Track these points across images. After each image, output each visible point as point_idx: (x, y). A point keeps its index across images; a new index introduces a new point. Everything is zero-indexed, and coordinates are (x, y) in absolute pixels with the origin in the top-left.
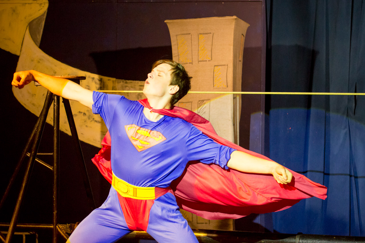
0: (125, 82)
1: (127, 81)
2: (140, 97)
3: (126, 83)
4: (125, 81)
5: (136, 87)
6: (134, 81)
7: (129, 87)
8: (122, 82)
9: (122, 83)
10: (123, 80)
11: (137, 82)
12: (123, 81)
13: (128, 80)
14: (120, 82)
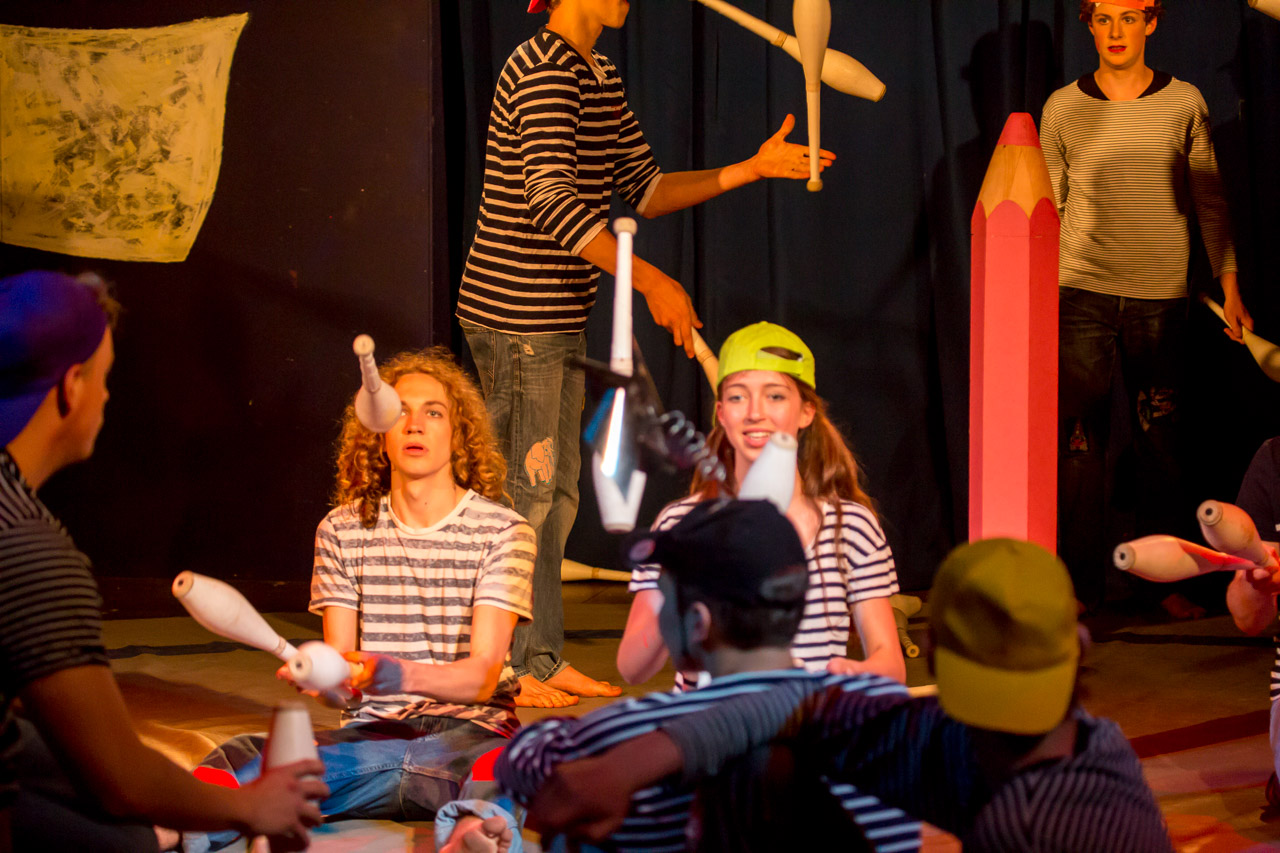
0: (26, 32)
1: (33, 29)
2: (72, 76)
3: (30, 35)
4: (26, 30)
5: (58, 46)
6: (55, 31)
7: (39, 48)
8: (16, 31)
9: (16, 36)
10: (22, 27)
11: (62, 31)
12: (21, 30)
13: (37, 25)
14: (12, 33)
